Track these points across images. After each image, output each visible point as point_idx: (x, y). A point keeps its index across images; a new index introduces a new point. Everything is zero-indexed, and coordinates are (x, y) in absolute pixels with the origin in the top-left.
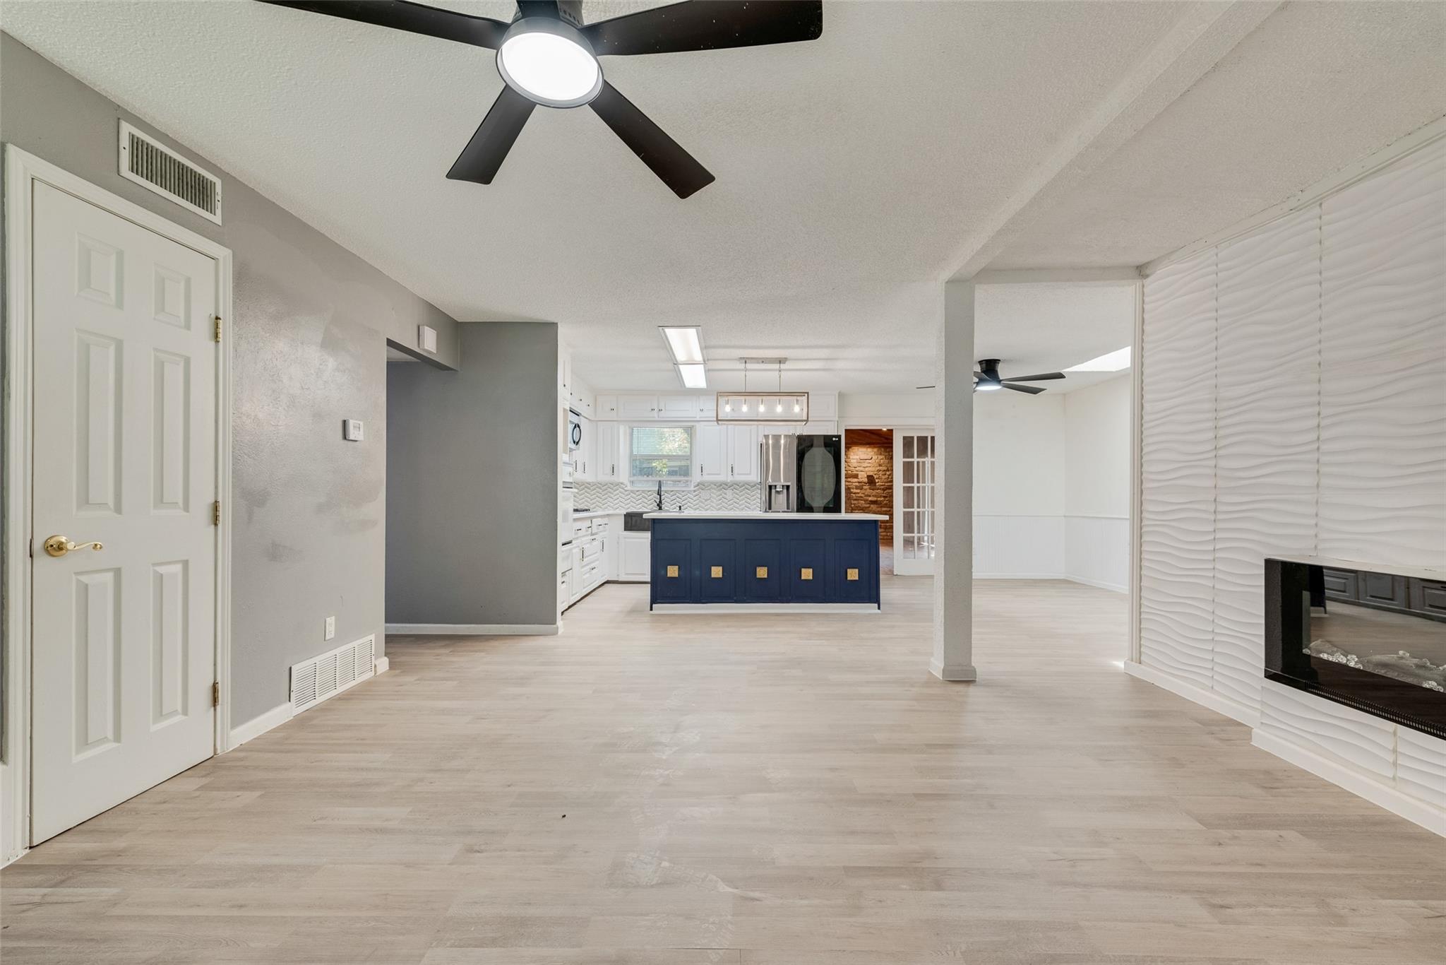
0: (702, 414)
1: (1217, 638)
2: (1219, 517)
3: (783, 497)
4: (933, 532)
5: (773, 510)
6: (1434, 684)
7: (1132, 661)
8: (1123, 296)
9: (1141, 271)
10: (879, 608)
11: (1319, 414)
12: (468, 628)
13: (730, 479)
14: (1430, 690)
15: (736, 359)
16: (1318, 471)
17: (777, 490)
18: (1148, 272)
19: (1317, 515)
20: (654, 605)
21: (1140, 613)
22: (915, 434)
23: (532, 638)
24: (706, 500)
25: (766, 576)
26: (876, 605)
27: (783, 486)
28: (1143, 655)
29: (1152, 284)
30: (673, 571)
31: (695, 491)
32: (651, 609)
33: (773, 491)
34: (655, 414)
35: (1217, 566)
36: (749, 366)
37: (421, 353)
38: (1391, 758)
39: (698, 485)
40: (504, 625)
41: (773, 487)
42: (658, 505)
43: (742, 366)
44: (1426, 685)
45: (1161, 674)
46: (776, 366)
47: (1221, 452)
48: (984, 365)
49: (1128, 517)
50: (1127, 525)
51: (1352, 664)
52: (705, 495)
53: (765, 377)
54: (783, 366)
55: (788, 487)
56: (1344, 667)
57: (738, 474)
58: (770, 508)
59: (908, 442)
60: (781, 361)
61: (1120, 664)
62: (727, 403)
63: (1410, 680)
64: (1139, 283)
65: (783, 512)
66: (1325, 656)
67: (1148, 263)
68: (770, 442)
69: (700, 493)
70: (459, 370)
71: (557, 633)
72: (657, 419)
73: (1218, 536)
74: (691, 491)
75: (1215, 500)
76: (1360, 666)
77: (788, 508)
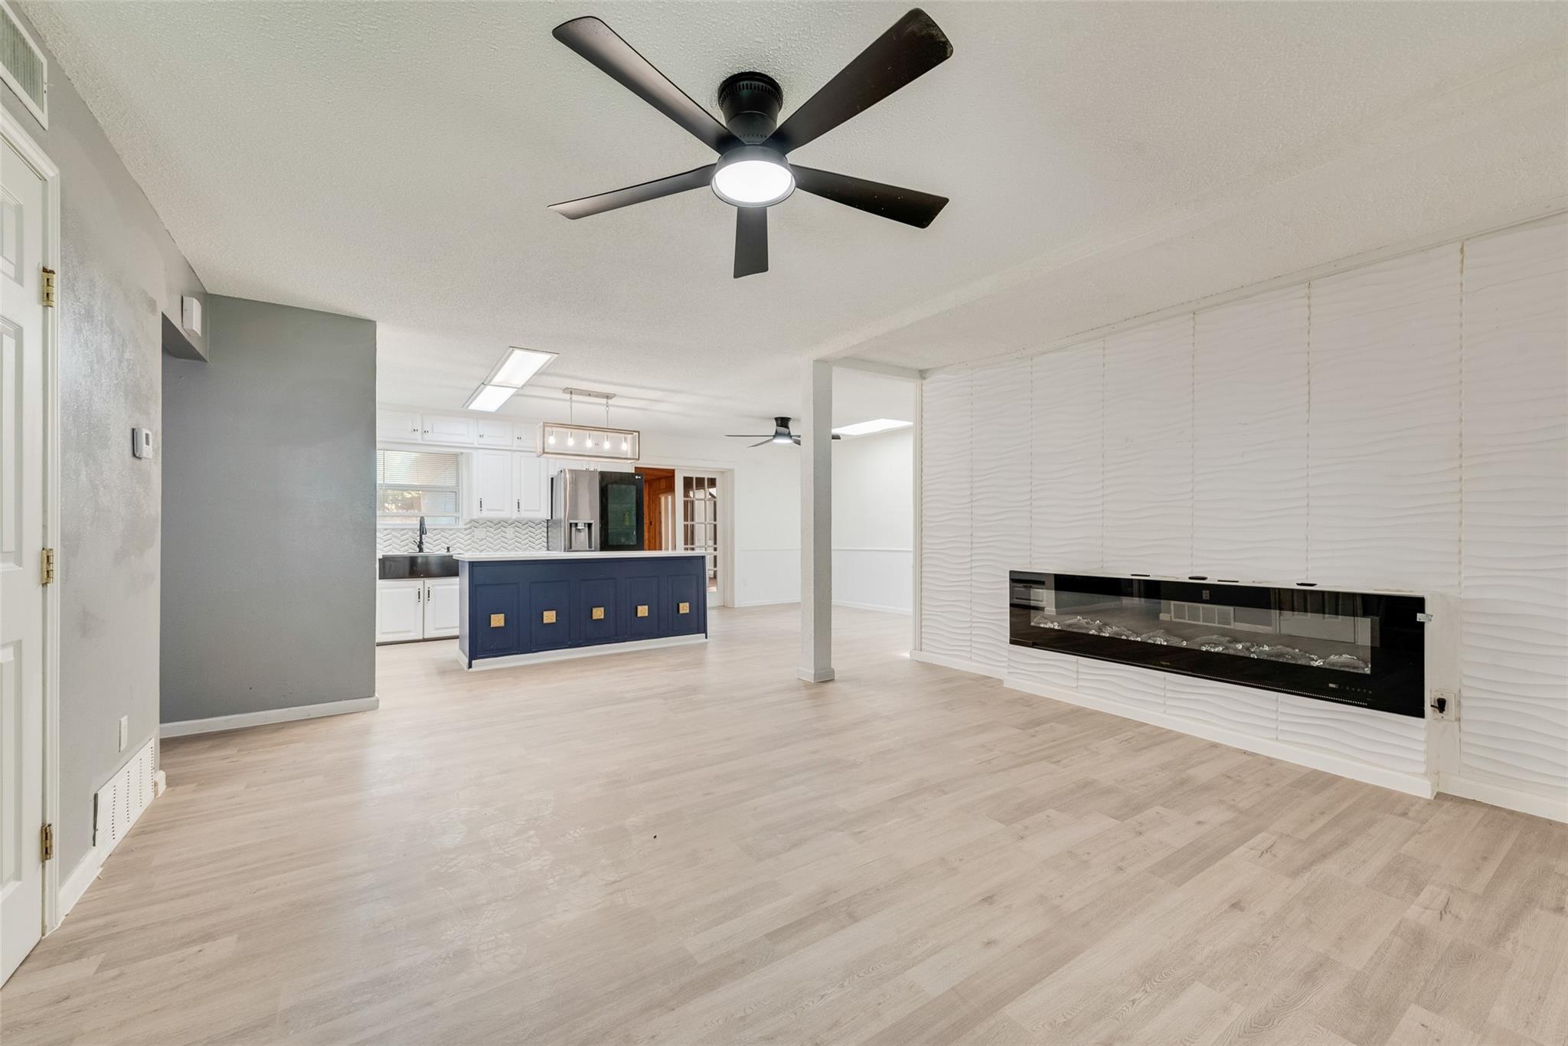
0: (482, 441)
1: (974, 625)
2: (974, 546)
3: (584, 535)
4: (715, 566)
5: (573, 549)
6: (1094, 631)
7: (915, 649)
8: (906, 389)
9: (922, 374)
10: (706, 638)
11: (1031, 483)
12: (227, 721)
13: (515, 515)
14: (1093, 635)
15: (560, 389)
16: (1031, 518)
17: (579, 528)
18: (926, 376)
19: (1031, 544)
20: (473, 662)
21: (921, 615)
22: (694, 475)
23: (347, 717)
24: (482, 540)
25: (602, 617)
26: (704, 635)
27: (585, 524)
28: (923, 644)
29: (929, 384)
30: (497, 620)
31: (466, 529)
32: (470, 666)
33: (573, 529)
34: (418, 435)
35: (973, 578)
36: (575, 397)
37: (184, 334)
38: (1075, 676)
39: (470, 522)
40: (292, 709)
41: (573, 525)
42: (418, 547)
43: (568, 396)
44: (1091, 633)
45: (938, 656)
46: (604, 401)
47: (975, 504)
48: (779, 422)
49: (912, 549)
50: (911, 556)
51: (1056, 627)
52: (480, 533)
53: (590, 410)
54: (610, 402)
55: (590, 525)
56: (1053, 630)
57: (525, 510)
58: (571, 548)
59: (688, 483)
60: (608, 397)
61: (907, 655)
62: (551, 434)
63: (1084, 631)
64: (919, 382)
65: (586, 551)
66: (1042, 626)
67: (928, 370)
68: (568, 476)
69: (473, 531)
70: (208, 360)
71: (378, 707)
72: (420, 441)
73: (973, 558)
74: (461, 529)
75: (972, 535)
76: (1060, 628)
77: (590, 547)
